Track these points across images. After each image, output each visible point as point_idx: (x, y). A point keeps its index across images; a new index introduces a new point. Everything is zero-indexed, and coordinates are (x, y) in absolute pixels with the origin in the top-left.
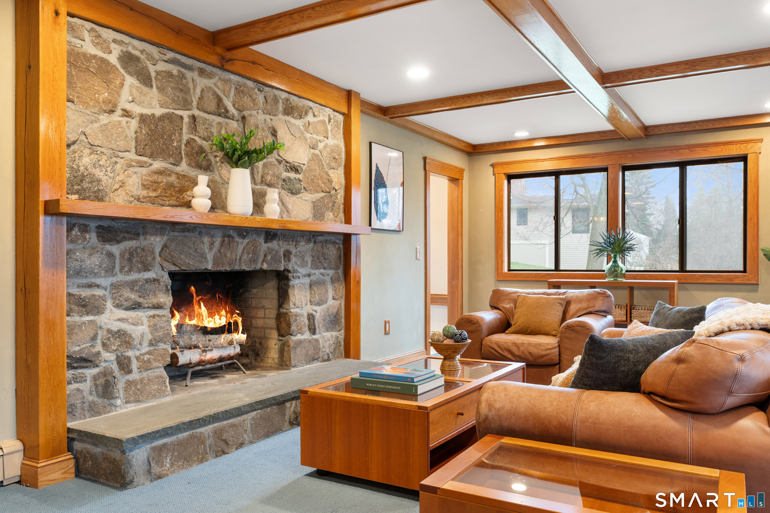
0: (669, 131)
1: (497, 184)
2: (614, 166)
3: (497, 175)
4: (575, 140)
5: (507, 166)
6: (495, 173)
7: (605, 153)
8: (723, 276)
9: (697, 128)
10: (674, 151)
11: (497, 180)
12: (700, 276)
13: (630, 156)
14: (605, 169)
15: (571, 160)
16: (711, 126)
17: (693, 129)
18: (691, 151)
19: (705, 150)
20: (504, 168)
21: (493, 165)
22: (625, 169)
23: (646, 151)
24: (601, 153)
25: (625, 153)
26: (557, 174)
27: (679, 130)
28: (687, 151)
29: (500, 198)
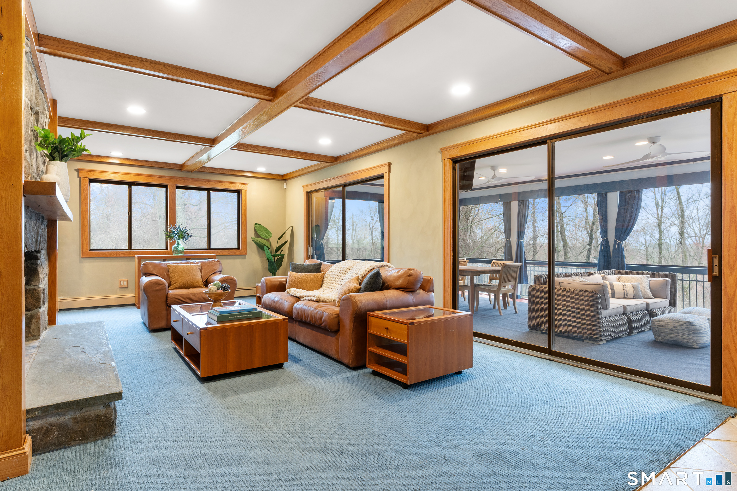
0: (206, 171)
1: (82, 185)
2: (173, 185)
3: (82, 178)
4: (149, 164)
5: (92, 173)
6: (80, 176)
7: (167, 176)
8: (231, 251)
9: (221, 172)
10: (207, 182)
11: (82, 182)
12: (221, 251)
13: (183, 181)
14: (166, 186)
15: (144, 177)
16: (227, 173)
17: (219, 172)
18: (216, 184)
19: (222, 184)
20: (89, 174)
21: (78, 170)
22: (178, 187)
23: (192, 179)
24: (165, 176)
25: (180, 179)
26: (130, 184)
27: (212, 171)
28: (214, 183)
29: (85, 196)
